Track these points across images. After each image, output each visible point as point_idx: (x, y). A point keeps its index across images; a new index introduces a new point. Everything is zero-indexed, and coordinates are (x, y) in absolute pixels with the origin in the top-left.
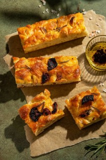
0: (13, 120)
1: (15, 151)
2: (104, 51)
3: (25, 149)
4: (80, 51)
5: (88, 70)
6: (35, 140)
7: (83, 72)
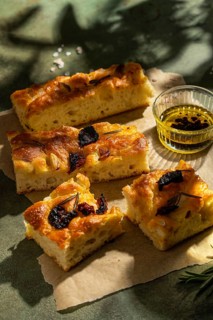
0: (11, 249)
1: (21, 303)
2: (189, 120)
3: (43, 300)
4: (142, 127)
5: (161, 155)
6: (64, 279)
7: (151, 158)
